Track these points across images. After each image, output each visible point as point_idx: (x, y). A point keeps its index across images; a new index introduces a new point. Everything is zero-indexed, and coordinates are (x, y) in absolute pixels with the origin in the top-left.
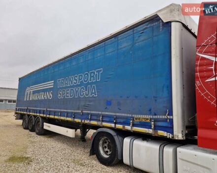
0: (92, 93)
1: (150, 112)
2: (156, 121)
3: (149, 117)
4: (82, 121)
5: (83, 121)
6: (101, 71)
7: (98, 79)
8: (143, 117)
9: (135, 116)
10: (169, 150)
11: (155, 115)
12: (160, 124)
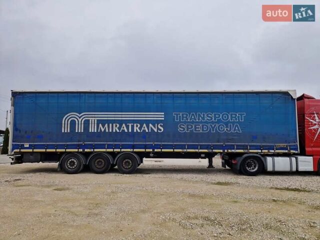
0: (235, 130)
1: (286, 142)
2: (290, 146)
3: (286, 144)
4: (224, 151)
5: (226, 151)
6: (244, 114)
7: (241, 120)
8: (282, 145)
9: (277, 145)
10: (294, 159)
11: (289, 143)
12: (292, 147)
